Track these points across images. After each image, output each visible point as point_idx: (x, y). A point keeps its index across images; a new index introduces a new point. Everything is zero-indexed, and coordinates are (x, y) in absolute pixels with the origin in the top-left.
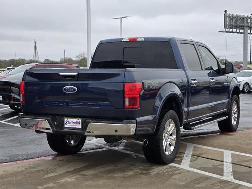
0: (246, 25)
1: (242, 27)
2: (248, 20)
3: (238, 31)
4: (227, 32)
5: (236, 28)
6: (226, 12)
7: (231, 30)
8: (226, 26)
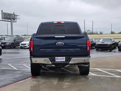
0: (12, 18)
1: (10, 19)
2: (12, 16)
3: (8, 20)
4: (3, 21)
5: (7, 19)
6: (2, 11)
7: (5, 20)
8: (2, 18)
